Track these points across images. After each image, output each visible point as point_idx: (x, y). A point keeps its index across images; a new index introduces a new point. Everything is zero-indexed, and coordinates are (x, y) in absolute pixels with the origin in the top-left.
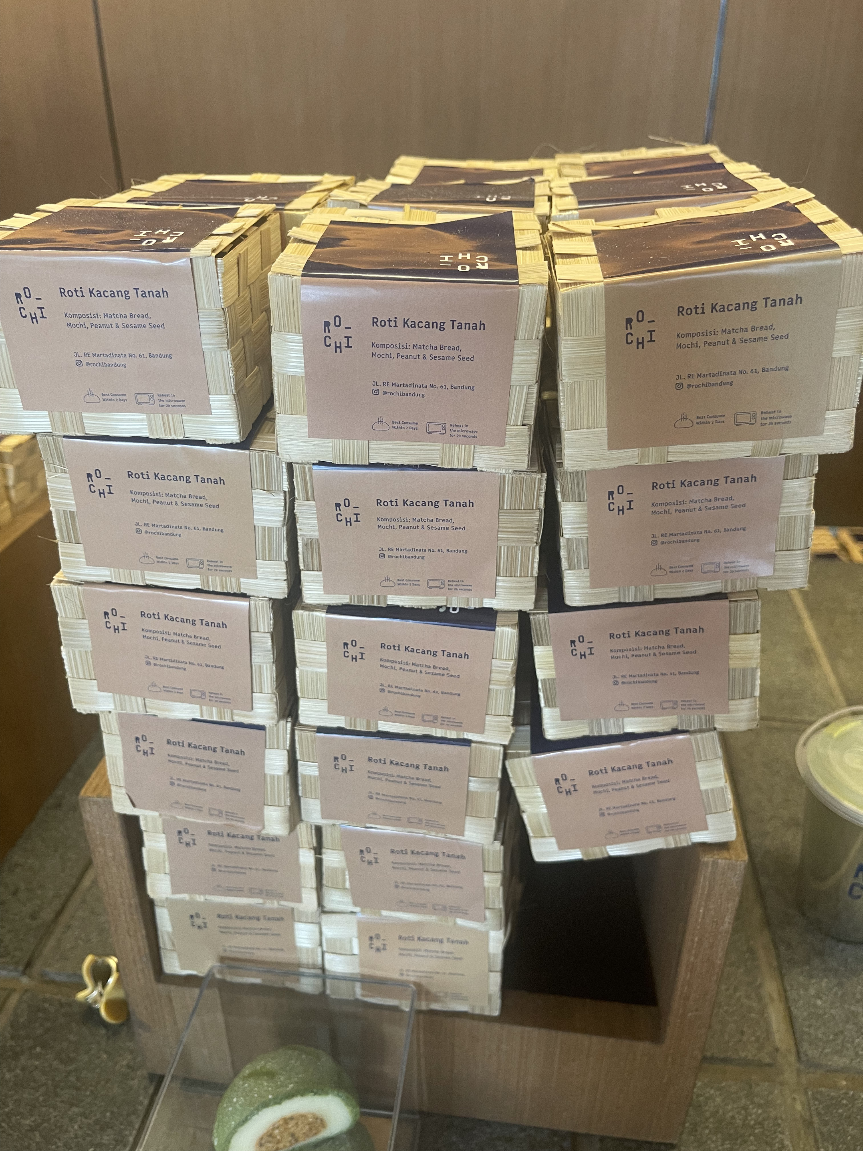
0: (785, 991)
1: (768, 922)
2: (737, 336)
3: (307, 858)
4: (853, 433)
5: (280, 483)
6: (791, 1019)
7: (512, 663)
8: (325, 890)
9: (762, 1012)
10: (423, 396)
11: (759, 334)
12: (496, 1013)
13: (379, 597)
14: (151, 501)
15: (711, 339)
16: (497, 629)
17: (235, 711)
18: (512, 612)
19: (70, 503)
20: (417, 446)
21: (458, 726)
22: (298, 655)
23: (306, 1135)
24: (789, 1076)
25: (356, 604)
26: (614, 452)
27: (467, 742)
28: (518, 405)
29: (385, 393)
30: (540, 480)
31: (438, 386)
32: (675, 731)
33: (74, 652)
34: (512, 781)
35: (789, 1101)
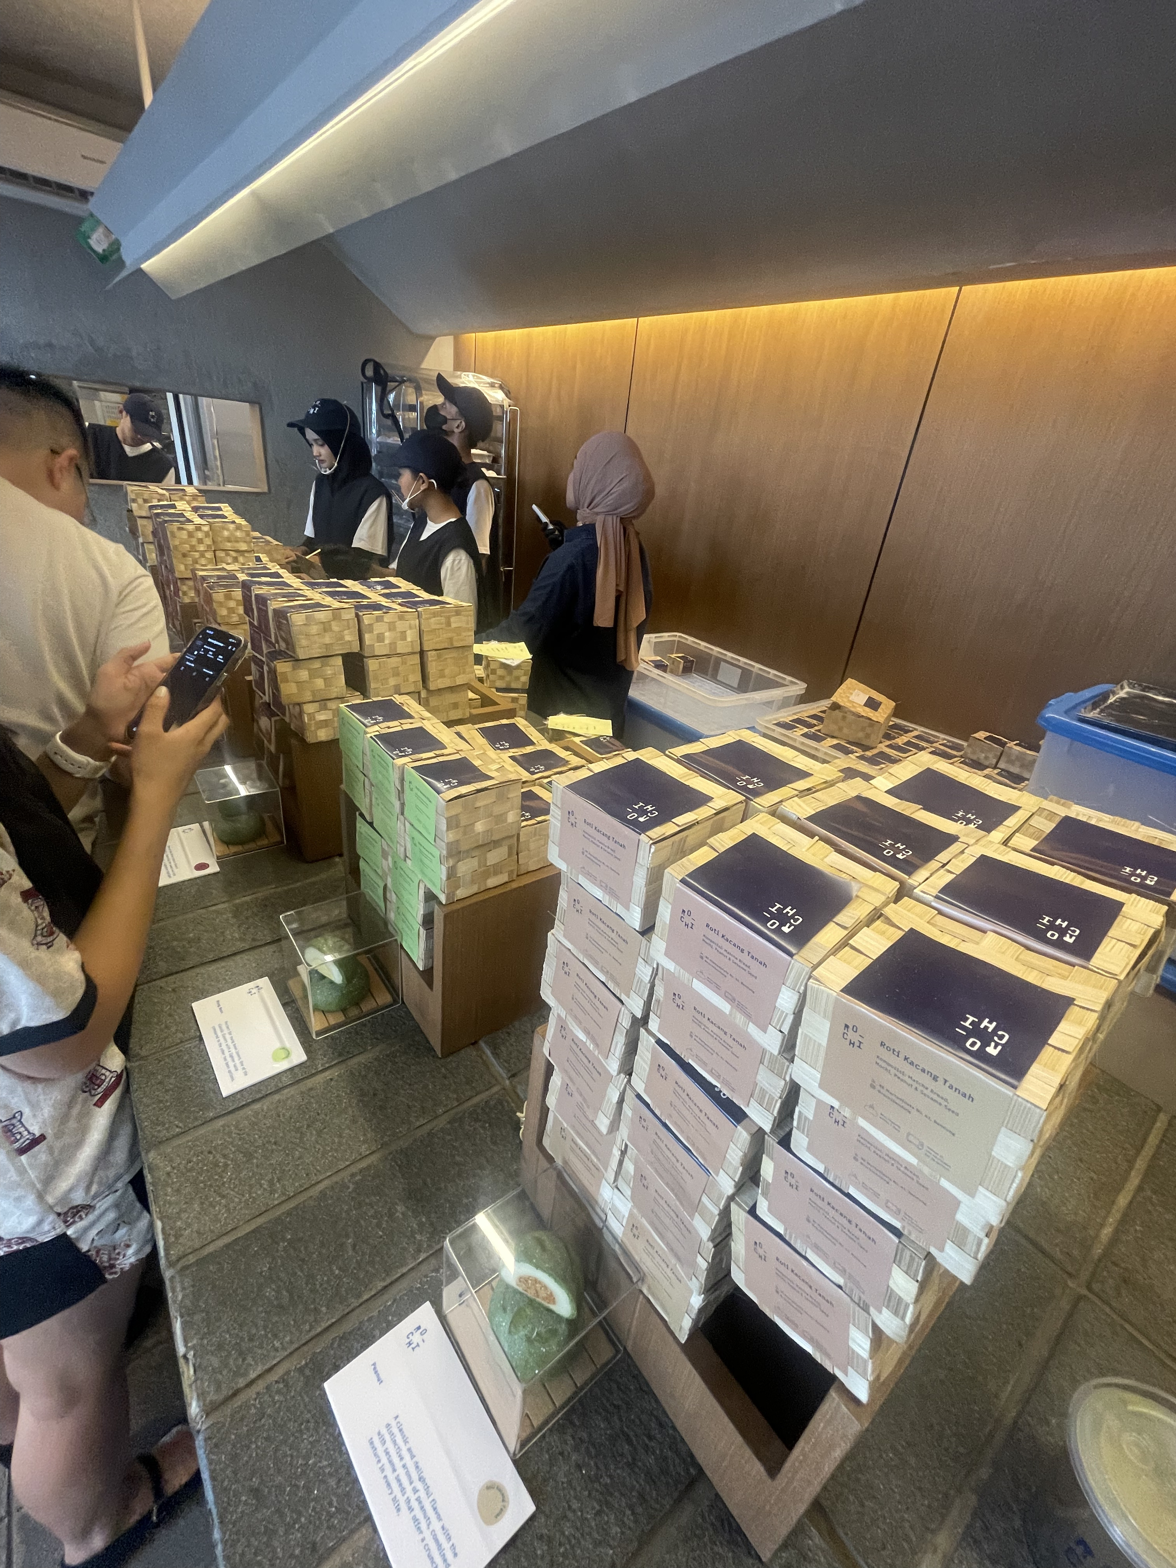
3: (616, 1153)
5: (651, 967)
7: (742, 1153)
10: (725, 976)
11: (936, 1097)
12: (682, 1342)
14: (595, 929)
16: (744, 1125)
17: (599, 1053)
18: (757, 1125)
21: (705, 1159)
22: (638, 1050)
23: (543, 1299)
27: (708, 1172)
29: (706, 962)
30: (788, 1065)
32: (840, 1287)
34: (732, 1216)
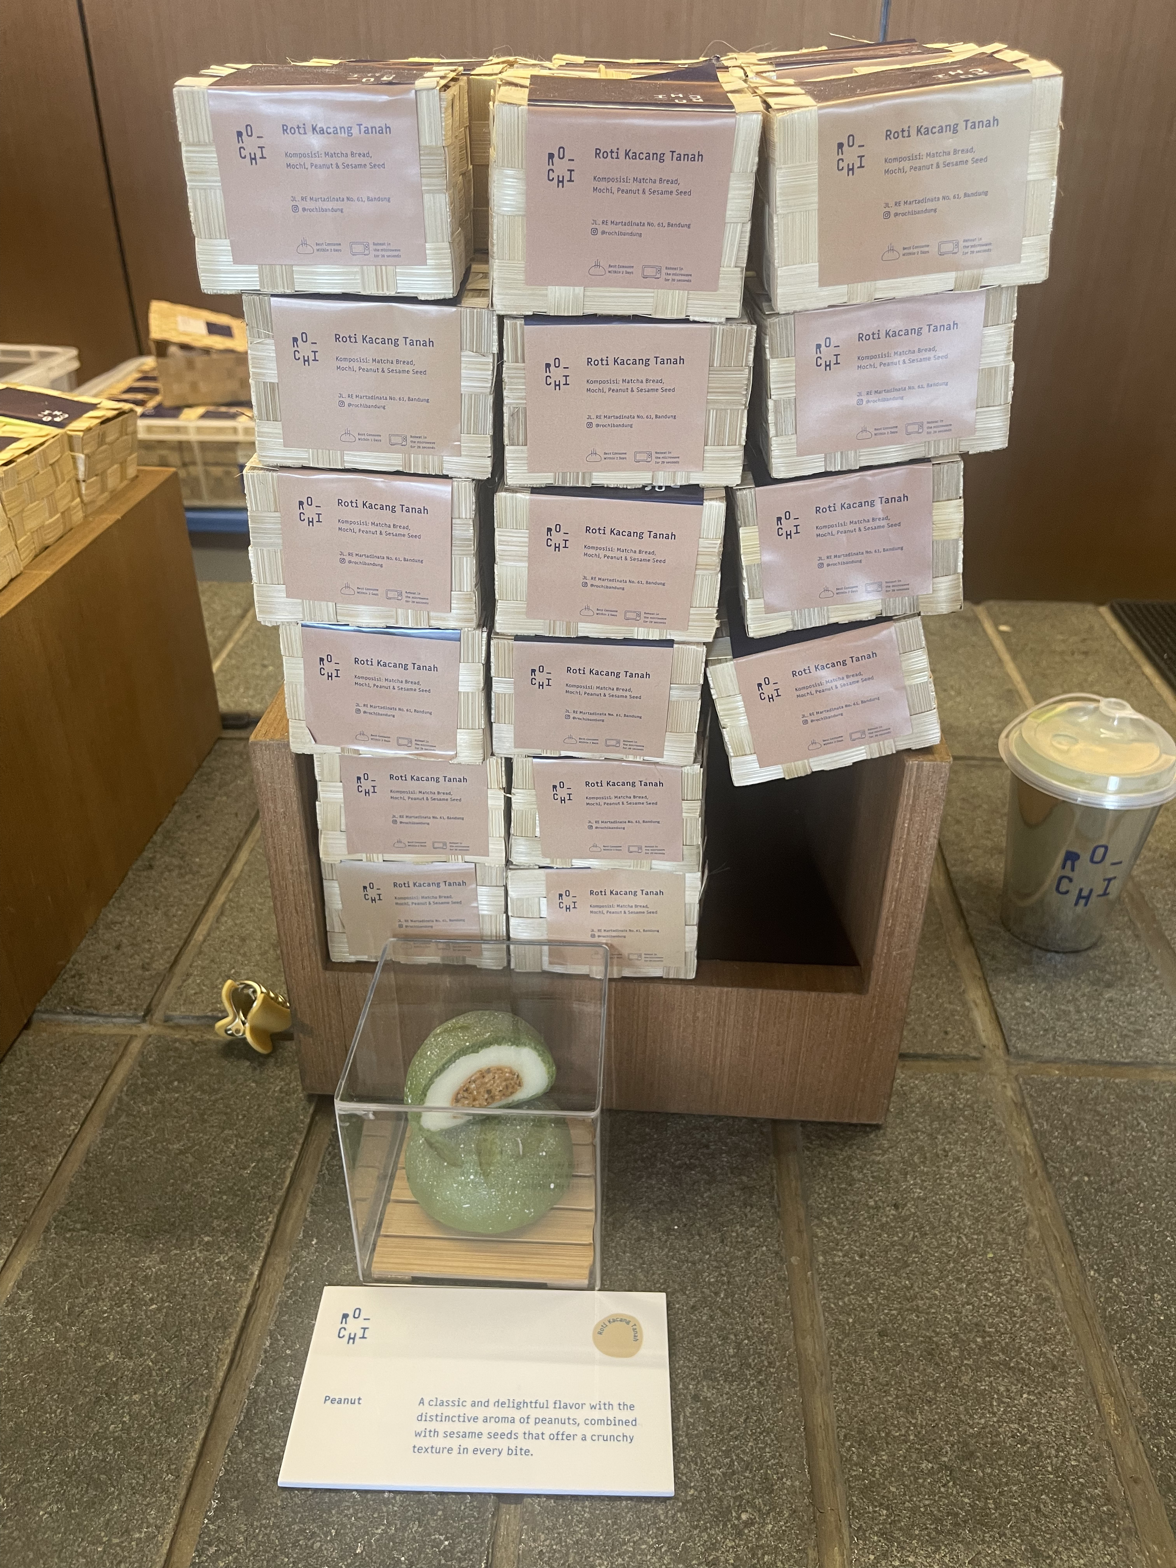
0: (990, 995)
1: (970, 939)
2: (940, 160)
3: (496, 800)
4: (1048, 261)
5: (489, 345)
6: (997, 1019)
7: (719, 542)
8: (513, 840)
9: (967, 1014)
10: (640, 235)
11: (961, 157)
12: (692, 975)
13: (584, 474)
14: (356, 368)
15: (916, 163)
16: (706, 503)
17: (432, 614)
18: (719, 487)
19: (271, 374)
20: (632, 292)
21: (660, 622)
22: (497, 547)
23: (503, 1094)
24: (998, 1067)
25: (561, 484)
26: (825, 289)
27: (670, 643)
28: (732, 245)
29: (603, 232)
30: (750, 331)
31: (656, 224)
32: (880, 619)
33: (262, 551)
34: (712, 691)
35: (999, 1088)
